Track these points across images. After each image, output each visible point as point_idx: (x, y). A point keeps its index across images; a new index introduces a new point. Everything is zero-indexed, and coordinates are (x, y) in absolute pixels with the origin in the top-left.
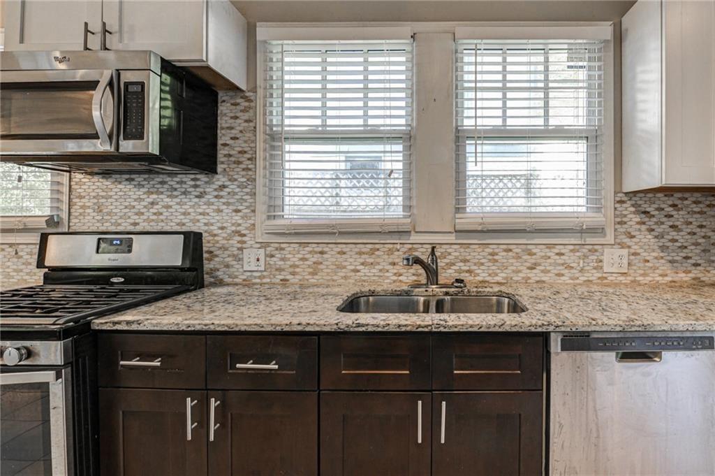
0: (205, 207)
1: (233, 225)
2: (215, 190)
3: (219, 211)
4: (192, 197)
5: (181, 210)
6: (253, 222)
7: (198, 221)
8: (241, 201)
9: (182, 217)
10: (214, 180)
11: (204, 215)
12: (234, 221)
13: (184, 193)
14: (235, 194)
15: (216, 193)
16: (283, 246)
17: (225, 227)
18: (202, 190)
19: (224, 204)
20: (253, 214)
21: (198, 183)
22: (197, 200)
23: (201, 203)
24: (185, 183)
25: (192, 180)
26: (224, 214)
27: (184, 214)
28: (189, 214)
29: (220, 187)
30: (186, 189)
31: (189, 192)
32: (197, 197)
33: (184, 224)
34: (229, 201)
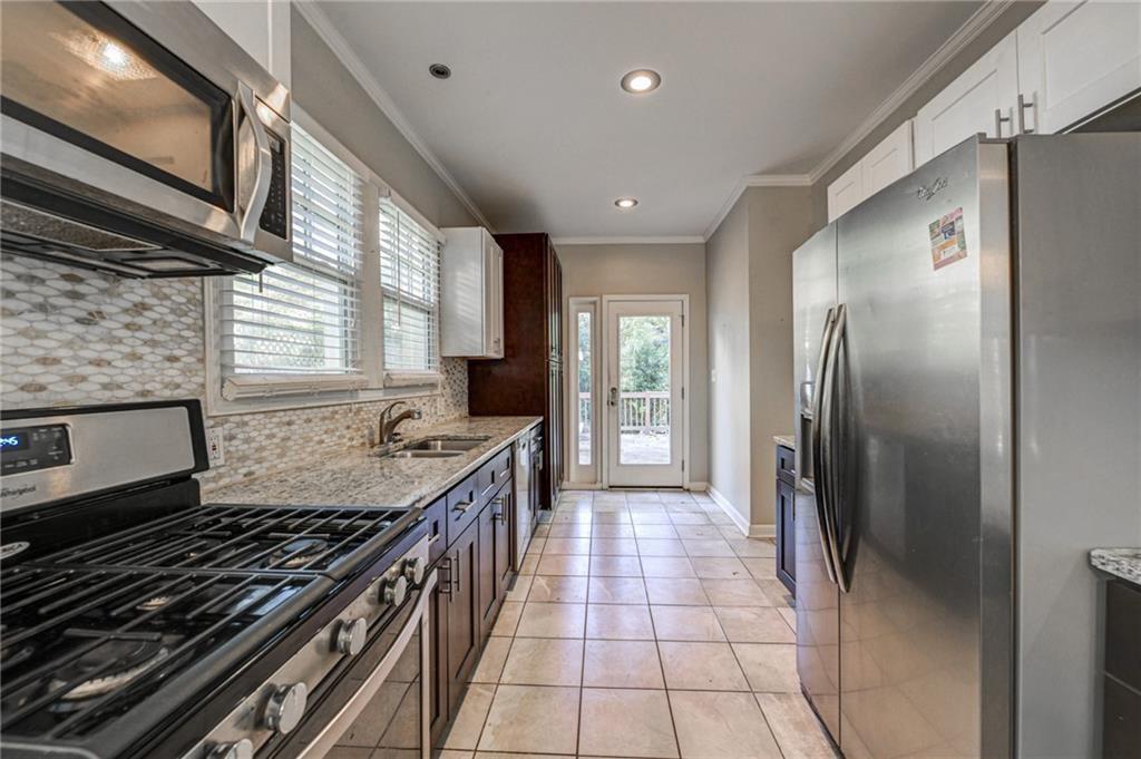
0: (100, 347)
1: (166, 386)
2: (126, 311)
3: (135, 357)
4: (63, 319)
5: (31, 351)
6: (200, 380)
7: (84, 379)
8: (179, 340)
9: (38, 369)
10: (121, 289)
11: (98, 365)
12: (167, 380)
13: (42, 308)
14: (167, 324)
15: (127, 319)
16: (246, 418)
17: (148, 391)
18: (93, 308)
19: (145, 343)
20: (200, 366)
21: (81, 288)
22: (79, 329)
23: (89, 337)
24: (42, 281)
25: (66, 277)
26: (146, 365)
27: (44, 361)
28: (56, 361)
29: (135, 305)
30: (46, 297)
31: (55, 307)
32: (79, 321)
33: (42, 388)
34: (156, 337)
